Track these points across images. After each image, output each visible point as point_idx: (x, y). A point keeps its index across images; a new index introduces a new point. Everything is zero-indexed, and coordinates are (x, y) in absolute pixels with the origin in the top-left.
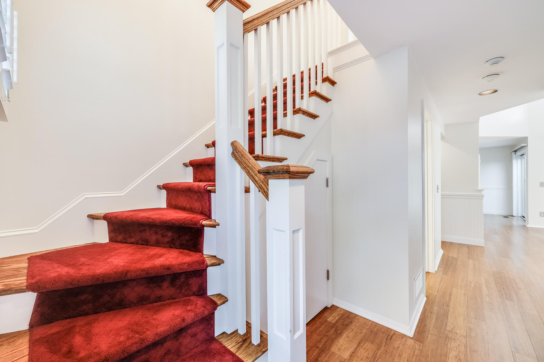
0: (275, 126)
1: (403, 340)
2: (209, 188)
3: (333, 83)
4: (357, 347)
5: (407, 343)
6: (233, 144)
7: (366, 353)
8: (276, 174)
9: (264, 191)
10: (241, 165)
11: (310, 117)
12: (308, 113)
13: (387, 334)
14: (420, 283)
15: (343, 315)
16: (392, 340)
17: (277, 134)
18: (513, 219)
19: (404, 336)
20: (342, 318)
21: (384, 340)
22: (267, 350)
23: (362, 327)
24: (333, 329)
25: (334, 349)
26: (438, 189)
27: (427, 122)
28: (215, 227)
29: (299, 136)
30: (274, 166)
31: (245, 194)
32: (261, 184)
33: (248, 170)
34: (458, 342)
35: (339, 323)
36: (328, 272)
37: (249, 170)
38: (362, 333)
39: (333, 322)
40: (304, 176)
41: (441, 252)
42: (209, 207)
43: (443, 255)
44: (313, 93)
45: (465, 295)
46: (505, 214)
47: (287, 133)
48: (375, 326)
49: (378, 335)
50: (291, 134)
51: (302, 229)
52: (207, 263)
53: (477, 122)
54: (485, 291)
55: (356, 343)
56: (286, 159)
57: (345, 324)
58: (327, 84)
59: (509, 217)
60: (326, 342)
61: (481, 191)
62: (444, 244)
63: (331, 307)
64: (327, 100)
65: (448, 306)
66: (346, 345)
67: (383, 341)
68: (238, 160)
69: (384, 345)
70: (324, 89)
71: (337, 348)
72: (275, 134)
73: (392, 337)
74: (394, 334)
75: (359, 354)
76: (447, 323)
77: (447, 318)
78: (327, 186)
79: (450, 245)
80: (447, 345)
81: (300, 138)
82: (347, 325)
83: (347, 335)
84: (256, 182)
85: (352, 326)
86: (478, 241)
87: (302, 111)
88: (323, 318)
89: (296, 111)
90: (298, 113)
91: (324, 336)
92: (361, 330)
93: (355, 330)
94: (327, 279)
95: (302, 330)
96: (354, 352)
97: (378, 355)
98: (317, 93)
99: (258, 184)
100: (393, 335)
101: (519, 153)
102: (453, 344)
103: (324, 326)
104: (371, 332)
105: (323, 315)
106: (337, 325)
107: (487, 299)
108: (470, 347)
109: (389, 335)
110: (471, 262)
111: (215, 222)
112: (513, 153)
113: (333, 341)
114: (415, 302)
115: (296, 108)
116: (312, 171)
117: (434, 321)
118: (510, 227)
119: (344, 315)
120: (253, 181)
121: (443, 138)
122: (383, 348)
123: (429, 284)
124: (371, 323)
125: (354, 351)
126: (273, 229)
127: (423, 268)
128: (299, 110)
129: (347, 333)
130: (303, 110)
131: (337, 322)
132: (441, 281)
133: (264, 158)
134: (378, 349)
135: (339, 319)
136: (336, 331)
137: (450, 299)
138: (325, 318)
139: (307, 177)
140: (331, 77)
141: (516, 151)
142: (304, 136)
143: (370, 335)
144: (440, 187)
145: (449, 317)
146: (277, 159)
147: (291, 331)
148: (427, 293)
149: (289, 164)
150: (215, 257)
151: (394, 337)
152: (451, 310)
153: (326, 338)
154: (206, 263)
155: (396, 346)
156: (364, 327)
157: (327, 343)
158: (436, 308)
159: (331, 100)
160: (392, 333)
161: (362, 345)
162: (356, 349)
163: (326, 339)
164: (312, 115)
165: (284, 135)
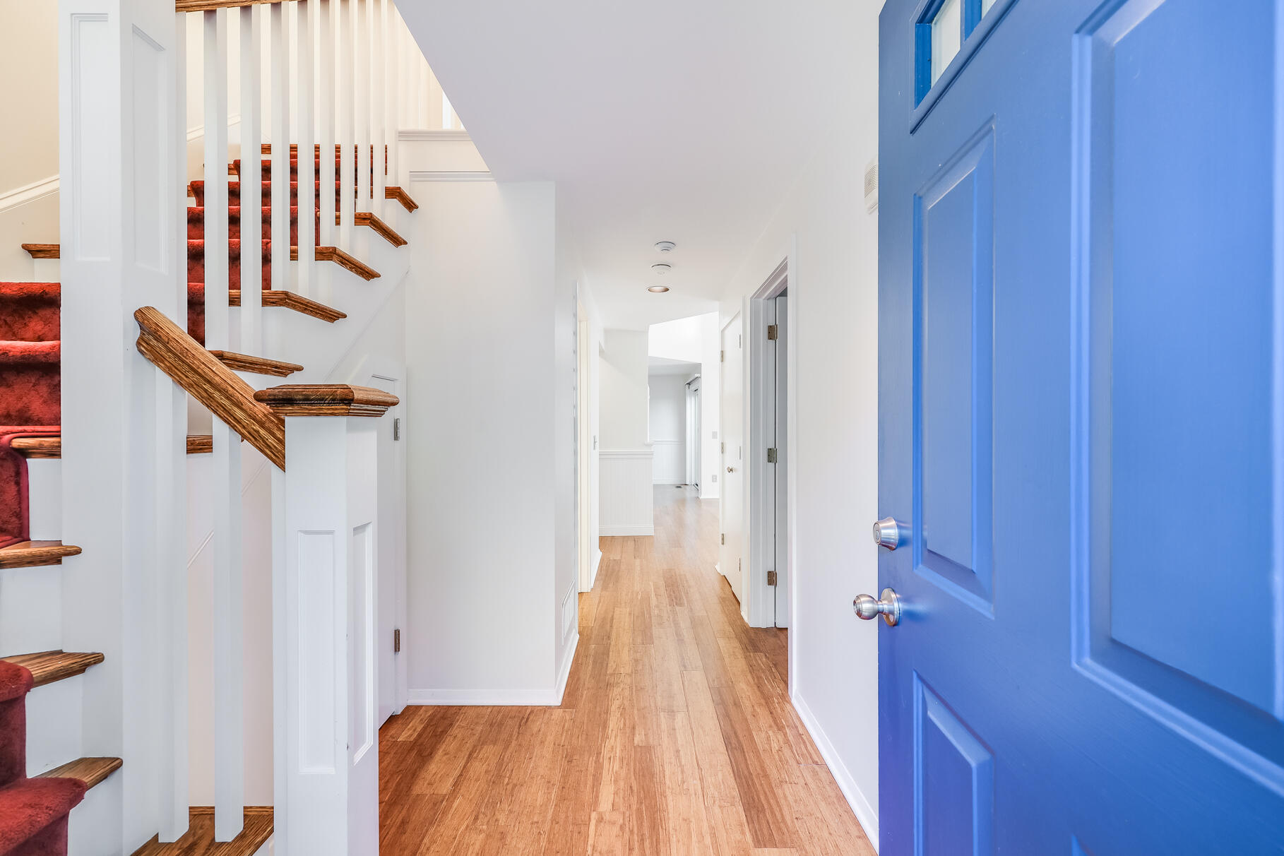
0: (267, 282)
1: (547, 716)
2: (17, 443)
3: (410, 205)
4: (467, 762)
5: (553, 717)
6: (142, 317)
7: (485, 765)
8: (314, 403)
9: (267, 444)
10: (179, 376)
11: (357, 272)
12: (353, 264)
13: (519, 717)
14: (571, 613)
15: (431, 718)
16: (529, 723)
17: (273, 303)
18: (685, 489)
19: (546, 709)
20: (431, 724)
21: (516, 729)
22: (272, 831)
23: (474, 724)
24: (414, 753)
25: (420, 788)
26: (595, 442)
27: (580, 322)
28: (59, 562)
29: (331, 316)
30: (305, 385)
31: (187, 457)
32: (257, 427)
33: (206, 391)
34: (622, 686)
35: (424, 736)
36: (397, 633)
37: (211, 390)
38: (474, 735)
39: (412, 739)
40: (378, 411)
41: (599, 554)
42: (20, 503)
43: (602, 560)
44: (364, 219)
45: (630, 614)
46: (678, 483)
47: (302, 304)
48: (499, 712)
49: (505, 725)
50: (312, 308)
51: (371, 526)
52: (32, 675)
53: (646, 332)
54: (654, 601)
55: (463, 758)
56: (300, 369)
57: (439, 733)
58: (395, 202)
59: (682, 486)
60: (399, 784)
61: (649, 445)
62: (604, 541)
63: (403, 713)
64: (397, 241)
65: (609, 638)
66: (444, 770)
67: (513, 731)
68: (166, 363)
69: (515, 738)
70: (390, 213)
71: (426, 784)
72: (266, 302)
73: (528, 719)
74: (532, 712)
75: (471, 773)
76: (607, 664)
77: (608, 657)
78: (396, 437)
79: (611, 541)
80: (608, 696)
81: (335, 320)
82: (444, 732)
83: (444, 750)
84: (239, 422)
85: (455, 731)
86: (644, 528)
87: (339, 255)
88: (388, 741)
89: (324, 254)
90: (330, 259)
91: (392, 775)
92: (472, 730)
93: (459, 735)
94: (395, 651)
95: (370, 741)
96: (461, 775)
97: (505, 759)
98: (374, 221)
99: (244, 427)
100: (529, 714)
101: (693, 387)
102: (617, 691)
103: (392, 755)
104: (491, 725)
105: (386, 735)
106: (420, 741)
107: (656, 612)
108: (636, 686)
109: (523, 718)
110: (638, 562)
111: (61, 545)
112: (687, 386)
113: (414, 775)
114: (563, 644)
115: (321, 246)
116: (395, 400)
117: (590, 668)
118: (682, 502)
119: (435, 716)
120: (226, 421)
121: (601, 352)
122: (514, 743)
123: (582, 613)
124: (489, 710)
125: (462, 772)
126: (299, 533)
127: (575, 584)
128: (330, 252)
129: (444, 746)
130: (341, 254)
131: (420, 735)
132: (599, 602)
133: (237, 363)
134: (506, 748)
135: (425, 729)
136: (420, 753)
137: (611, 626)
138: (391, 739)
139: (382, 413)
140: (406, 190)
141: (689, 384)
142: (345, 316)
143: (491, 731)
144: (597, 440)
145: (611, 653)
146: (276, 367)
147: (350, 746)
148: (579, 627)
149: (347, 384)
150: (60, 652)
151: (531, 717)
152: (613, 643)
153: (397, 777)
154: (25, 675)
155: (535, 729)
156: (477, 723)
157: (402, 784)
158: (593, 646)
159: (405, 243)
160: (528, 711)
161: (475, 755)
162: (465, 767)
163: (399, 777)
164: (364, 270)
165: (294, 307)
